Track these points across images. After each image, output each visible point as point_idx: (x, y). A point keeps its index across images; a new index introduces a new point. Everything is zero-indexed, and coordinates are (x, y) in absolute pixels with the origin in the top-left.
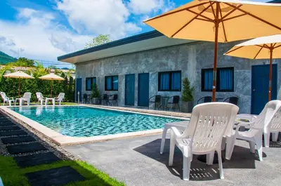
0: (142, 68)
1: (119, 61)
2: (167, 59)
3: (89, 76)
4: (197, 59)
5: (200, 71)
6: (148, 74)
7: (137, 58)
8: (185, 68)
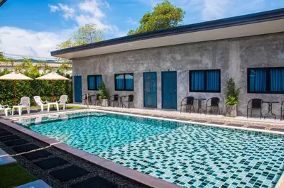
0: (167, 66)
1: (133, 57)
2: (201, 56)
3: (92, 73)
4: (241, 57)
5: (246, 71)
6: (176, 72)
7: (159, 54)
8: (226, 66)
